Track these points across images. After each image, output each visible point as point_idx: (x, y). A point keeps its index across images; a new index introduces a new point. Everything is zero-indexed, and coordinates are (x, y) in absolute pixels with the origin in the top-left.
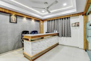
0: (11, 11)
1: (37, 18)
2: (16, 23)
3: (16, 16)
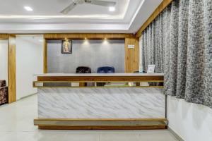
0: (60, 34)
1: (114, 34)
2: (71, 52)
3: (71, 40)
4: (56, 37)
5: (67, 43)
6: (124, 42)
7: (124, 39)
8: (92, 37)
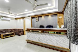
4: (34, 17)
5: (37, 18)
6: (57, 16)
7: (57, 14)
8: (44, 15)
